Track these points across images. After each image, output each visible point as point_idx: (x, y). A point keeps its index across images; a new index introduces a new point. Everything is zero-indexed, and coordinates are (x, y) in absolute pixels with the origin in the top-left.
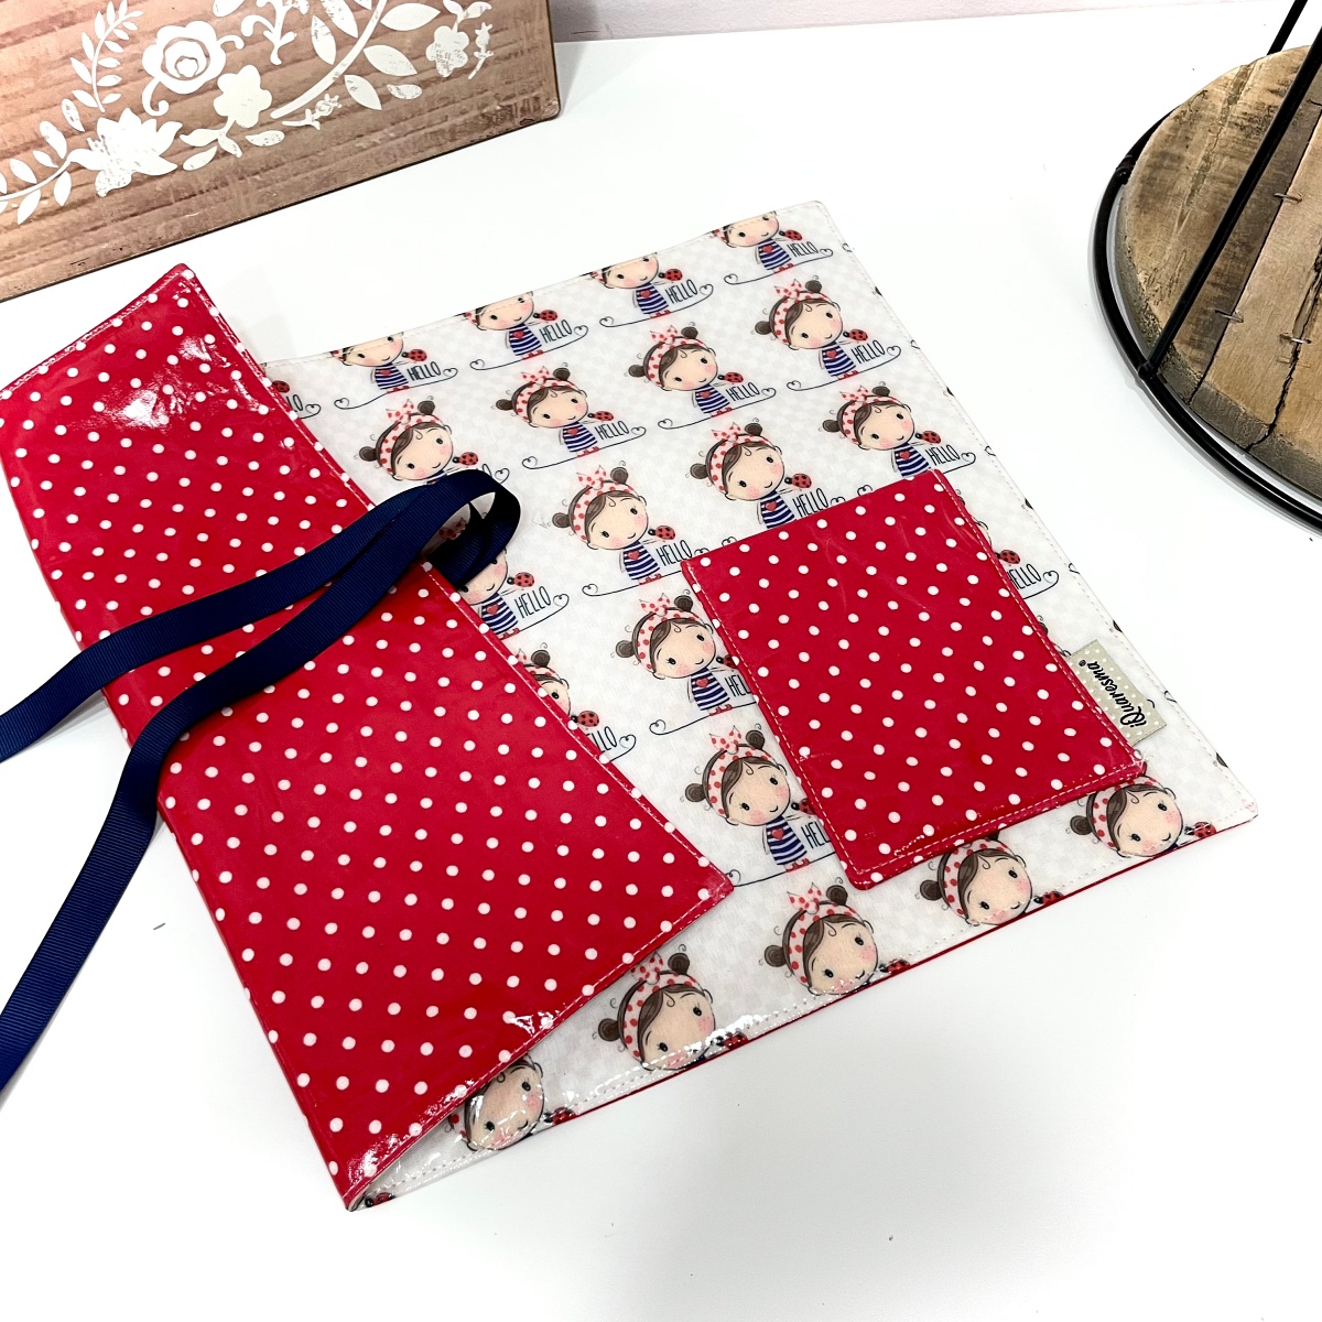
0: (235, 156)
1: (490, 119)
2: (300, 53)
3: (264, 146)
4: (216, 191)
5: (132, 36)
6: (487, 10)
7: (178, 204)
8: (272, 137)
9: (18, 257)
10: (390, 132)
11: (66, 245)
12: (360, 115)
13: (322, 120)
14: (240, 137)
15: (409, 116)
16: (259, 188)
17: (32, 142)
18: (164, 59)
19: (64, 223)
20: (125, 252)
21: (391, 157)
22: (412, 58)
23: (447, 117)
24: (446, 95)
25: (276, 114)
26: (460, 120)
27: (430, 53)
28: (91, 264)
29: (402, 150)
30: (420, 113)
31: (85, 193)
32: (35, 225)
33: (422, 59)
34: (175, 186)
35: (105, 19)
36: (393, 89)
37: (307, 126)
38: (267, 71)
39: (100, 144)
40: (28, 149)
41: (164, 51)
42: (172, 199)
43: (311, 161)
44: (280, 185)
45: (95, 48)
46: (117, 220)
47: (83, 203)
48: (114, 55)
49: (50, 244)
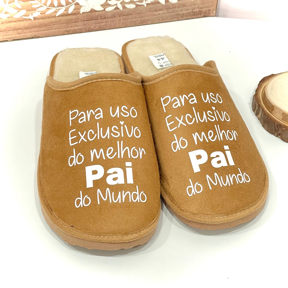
0: (120, 10)
1: (194, 14)
3: (129, 8)
4: (112, 19)
7: (100, 20)
8: (132, 6)
9: (52, 26)
10: (165, 11)
11: (66, 25)
12: (158, 5)
13: (147, 4)
14: (123, 4)
15: (172, 8)
16: (124, 20)
19: (68, 19)
20: (81, 31)
21: (163, 19)
23: (182, 10)
24: (184, 4)
26: (186, 12)
28: (70, 32)
29: (167, 17)
30: (175, 7)
31: (77, 12)
32: (60, 18)
34: (101, 14)
37: (143, 5)
43: (141, 15)
44: (130, 20)
46: (82, 21)
47: (75, 14)
49: (62, 24)
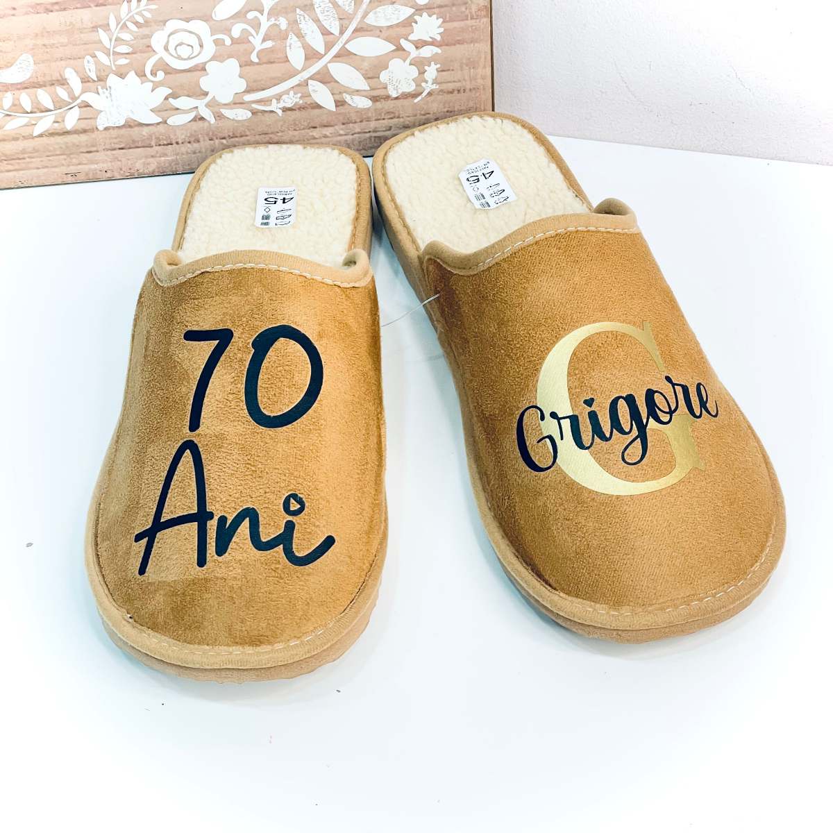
0: (209, 122)
2: (275, 58)
3: (234, 120)
4: (189, 145)
5: (146, 22)
6: (436, 53)
7: (158, 148)
8: (242, 114)
9: (28, 160)
10: (340, 129)
11: (65, 159)
12: (317, 111)
13: (285, 110)
14: (216, 109)
15: (358, 120)
17: (58, 80)
18: (168, 42)
19: (68, 143)
20: (109, 175)
22: (367, 78)
23: (390, 127)
24: (391, 110)
25: (248, 98)
27: (384, 76)
28: (81, 177)
30: (368, 120)
31: (88, 125)
32: (45, 140)
33: (376, 80)
34: (158, 134)
35: (129, 7)
36: (347, 98)
37: (272, 112)
38: (245, 65)
39: (107, 93)
40: (53, 84)
41: (169, 36)
42: (153, 143)
45: (117, 25)
46: (108, 150)
47: (85, 131)
48: (131, 32)
49: (53, 155)
